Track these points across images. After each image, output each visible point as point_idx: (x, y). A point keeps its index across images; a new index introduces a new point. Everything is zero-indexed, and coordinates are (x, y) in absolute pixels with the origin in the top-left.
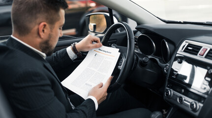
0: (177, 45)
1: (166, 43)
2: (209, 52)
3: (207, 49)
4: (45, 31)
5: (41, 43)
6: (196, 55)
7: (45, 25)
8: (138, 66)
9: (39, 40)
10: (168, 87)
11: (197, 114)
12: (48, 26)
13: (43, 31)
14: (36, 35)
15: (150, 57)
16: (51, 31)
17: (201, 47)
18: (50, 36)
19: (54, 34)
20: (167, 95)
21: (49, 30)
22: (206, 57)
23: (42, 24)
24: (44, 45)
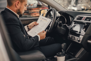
0: (74, 18)
1: (70, 17)
2: (86, 18)
3: (85, 17)
4: (19, 5)
5: (17, 10)
6: (81, 20)
7: (18, 2)
8: (58, 26)
9: (16, 9)
10: (70, 34)
11: (80, 42)
12: (20, 3)
13: (18, 5)
14: (15, 6)
15: (64, 25)
16: (21, 5)
17: (83, 17)
18: (20, 7)
19: (22, 7)
20: (69, 37)
21: (20, 4)
22: (85, 20)
23: (17, 1)
24: (18, 11)
